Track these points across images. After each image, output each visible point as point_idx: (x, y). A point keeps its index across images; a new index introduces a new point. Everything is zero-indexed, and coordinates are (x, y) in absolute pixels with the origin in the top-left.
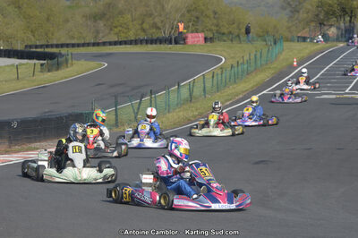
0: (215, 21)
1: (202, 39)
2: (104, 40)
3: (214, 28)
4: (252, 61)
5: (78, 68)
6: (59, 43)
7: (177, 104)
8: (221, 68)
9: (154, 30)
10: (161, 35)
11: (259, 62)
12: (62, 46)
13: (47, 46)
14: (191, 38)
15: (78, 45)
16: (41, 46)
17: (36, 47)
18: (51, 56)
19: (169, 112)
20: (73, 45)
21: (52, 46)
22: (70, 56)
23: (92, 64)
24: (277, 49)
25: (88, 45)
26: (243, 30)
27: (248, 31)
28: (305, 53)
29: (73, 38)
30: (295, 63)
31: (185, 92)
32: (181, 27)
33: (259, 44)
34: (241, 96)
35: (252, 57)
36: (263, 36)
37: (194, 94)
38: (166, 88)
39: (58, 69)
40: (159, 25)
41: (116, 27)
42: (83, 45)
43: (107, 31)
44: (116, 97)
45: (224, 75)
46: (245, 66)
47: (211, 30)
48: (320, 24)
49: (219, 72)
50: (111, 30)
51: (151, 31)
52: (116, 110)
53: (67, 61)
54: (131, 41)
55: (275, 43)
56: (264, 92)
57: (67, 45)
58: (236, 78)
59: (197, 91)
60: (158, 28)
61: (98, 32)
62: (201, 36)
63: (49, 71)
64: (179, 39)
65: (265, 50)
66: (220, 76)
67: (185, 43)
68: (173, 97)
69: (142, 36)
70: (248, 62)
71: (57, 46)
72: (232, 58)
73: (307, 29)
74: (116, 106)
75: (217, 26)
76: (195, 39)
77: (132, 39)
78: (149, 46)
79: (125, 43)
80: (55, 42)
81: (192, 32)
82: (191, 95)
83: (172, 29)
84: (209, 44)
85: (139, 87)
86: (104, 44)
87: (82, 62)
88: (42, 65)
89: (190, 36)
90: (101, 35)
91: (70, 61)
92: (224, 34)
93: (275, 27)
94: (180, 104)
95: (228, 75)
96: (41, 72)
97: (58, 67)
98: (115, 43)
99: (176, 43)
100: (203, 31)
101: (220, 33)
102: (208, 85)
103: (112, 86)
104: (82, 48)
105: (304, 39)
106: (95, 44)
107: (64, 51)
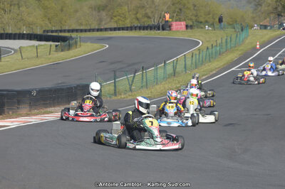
0: (194, 12)
1: (184, 26)
2: (106, 26)
3: (194, 18)
4: (224, 44)
5: (85, 49)
6: (71, 28)
7: (164, 78)
8: (199, 49)
9: (146, 19)
10: (151, 23)
11: (229, 45)
12: (73, 31)
13: (61, 31)
14: (175, 25)
15: (86, 31)
16: (56, 31)
17: (52, 31)
18: (64, 39)
19: (157, 84)
20: (81, 31)
21: (65, 31)
22: (79, 39)
23: (96, 45)
24: (243, 35)
25: (93, 30)
26: (217, 20)
27: (220, 20)
28: (266, 38)
29: (81, 24)
30: (258, 46)
31: (169, 69)
32: (167, 16)
33: (230, 31)
34: (214, 72)
35: (224, 40)
36: (232, 24)
37: (177, 70)
38: (155, 65)
39: (69, 49)
40: (150, 15)
41: (115, 16)
42: (90, 30)
43: (108, 20)
44: (115, 71)
45: (201, 55)
46: (218, 48)
47: (191, 19)
48: (279, 15)
49: (197, 53)
50: (112, 18)
51: (143, 20)
52: (115, 82)
53: (76, 43)
54: (128, 27)
55: (242, 30)
56: (233, 69)
57: (77, 31)
58: (211, 58)
59: (180, 68)
60: (149, 17)
61: (101, 20)
62: (183, 24)
63: (62, 51)
64: (166, 26)
65: (234, 36)
66: (197, 56)
67: (170, 30)
68: (160, 72)
69: (136, 24)
70: (221, 45)
71: (69, 31)
72: (207, 41)
73: (268, 19)
74: (115, 79)
75: (196, 16)
76: (179, 26)
77: (129, 26)
78: (142, 31)
79: (123, 29)
80: (67, 28)
81: (176, 21)
82: (174, 70)
83: (160, 18)
84: (189, 30)
85: (134, 64)
86: (106, 30)
87: (89, 44)
88: (56, 46)
89: (174, 24)
90: (103, 23)
91: (79, 43)
92: (201, 22)
93: (242, 17)
94: (165, 78)
95: (204, 55)
96: (56, 51)
97: (69, 47)
98: (115, 29)
99: (163, 29)
100: (185, 20)
101: (198, 22)
102: (189, 63)
103: (112, 63)
104: (88, 33)
105: (265, 27)
106: (98, 30)
107: (74, 35)
